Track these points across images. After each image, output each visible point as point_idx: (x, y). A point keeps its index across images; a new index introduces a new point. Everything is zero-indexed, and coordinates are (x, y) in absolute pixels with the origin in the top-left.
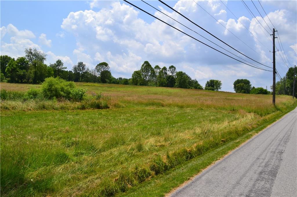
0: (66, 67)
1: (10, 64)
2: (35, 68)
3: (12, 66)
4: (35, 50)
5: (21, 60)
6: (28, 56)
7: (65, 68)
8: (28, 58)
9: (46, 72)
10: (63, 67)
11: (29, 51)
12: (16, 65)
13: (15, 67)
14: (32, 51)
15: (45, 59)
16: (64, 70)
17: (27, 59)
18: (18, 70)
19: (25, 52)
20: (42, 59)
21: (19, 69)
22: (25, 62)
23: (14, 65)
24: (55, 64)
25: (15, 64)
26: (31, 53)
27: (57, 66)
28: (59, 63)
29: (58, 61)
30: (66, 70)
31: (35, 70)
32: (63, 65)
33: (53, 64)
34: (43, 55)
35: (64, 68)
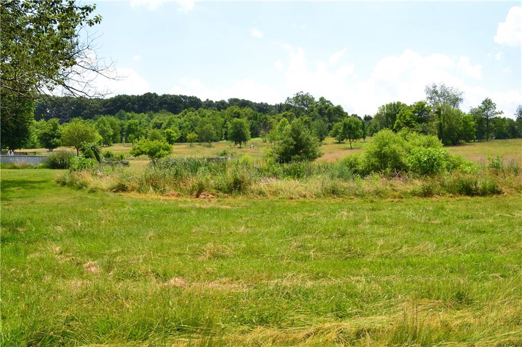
0: (502, 112)
1: (401, 115)
2: (440, 117)
3: (405, 117)
4: (442, 86)
5: (418, 106)
6: (431, 98)
7: (500, 113)
8: (431, 102)
9: (461, 123)
10: (497, 111)
11: (432, 89)
12: (411, 116)
13: (409, 119)
14: (438, 89)
15: (461, 100)
16: (498, 116)
17: (429, 104)
18: (413, 124)
19: (425, 92)
20: (456, 101)
21: (415, 123)
22: (425, 110)
23: (408, 116)
24: (480, 108)
25: (409, 114)
26: (436, 92)
27: (484, 110)
28: (488, 104)
29: (486, 101)
30: (502, 116)
31: (438, 122)
32: (495, 108)
33: (477, 107)
34: (455, 94)
35: (497, 113)
